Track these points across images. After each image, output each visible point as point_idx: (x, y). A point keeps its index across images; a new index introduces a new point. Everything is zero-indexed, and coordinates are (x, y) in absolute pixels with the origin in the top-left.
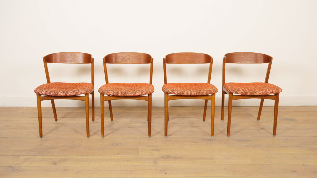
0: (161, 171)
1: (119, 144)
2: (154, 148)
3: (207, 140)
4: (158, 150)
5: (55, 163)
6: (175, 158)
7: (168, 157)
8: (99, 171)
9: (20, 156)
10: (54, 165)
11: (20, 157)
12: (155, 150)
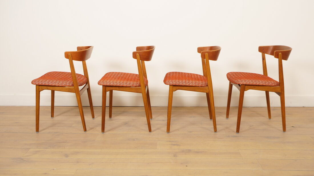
0: (182, 164)
1: (136, 139)
2: (173, 143)
3: (232, 136)
4: (177, 145)
5: (67, 156)
6: (197, 152)
7: (189, 151)
8: (114, 163)
9: (30, 149)
10: (66, 157)
12: (174, 145)
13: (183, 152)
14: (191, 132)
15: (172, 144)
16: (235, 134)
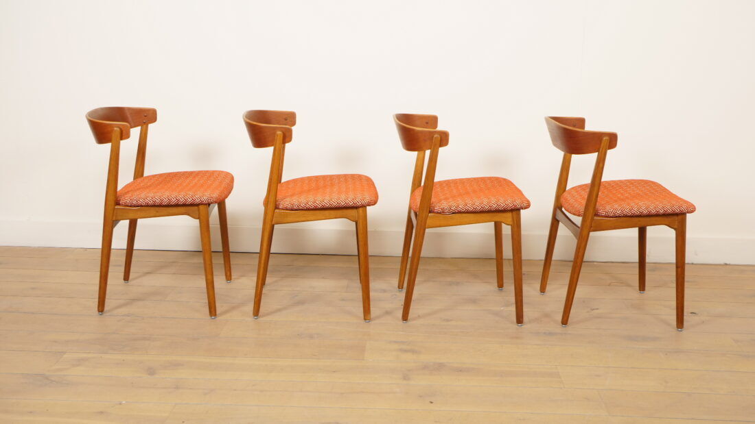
0: (421, 397)
1: (316, 336)
2: (404, 347)
3: (545, 333)
4: (413, 352)
5: (151, 371)
6: (460, 370)
7: (439, 368)
8: (262, 391)
9: (65, 352)
10: (149, 374)
11: (65, 356)
12: (406, 351)
13: (427, 368)
14: (448, 320)
15: (402, 350)
16: (559, 328)
